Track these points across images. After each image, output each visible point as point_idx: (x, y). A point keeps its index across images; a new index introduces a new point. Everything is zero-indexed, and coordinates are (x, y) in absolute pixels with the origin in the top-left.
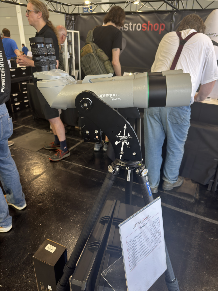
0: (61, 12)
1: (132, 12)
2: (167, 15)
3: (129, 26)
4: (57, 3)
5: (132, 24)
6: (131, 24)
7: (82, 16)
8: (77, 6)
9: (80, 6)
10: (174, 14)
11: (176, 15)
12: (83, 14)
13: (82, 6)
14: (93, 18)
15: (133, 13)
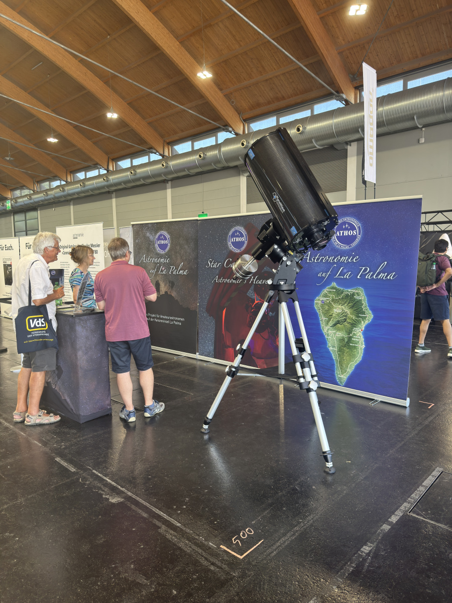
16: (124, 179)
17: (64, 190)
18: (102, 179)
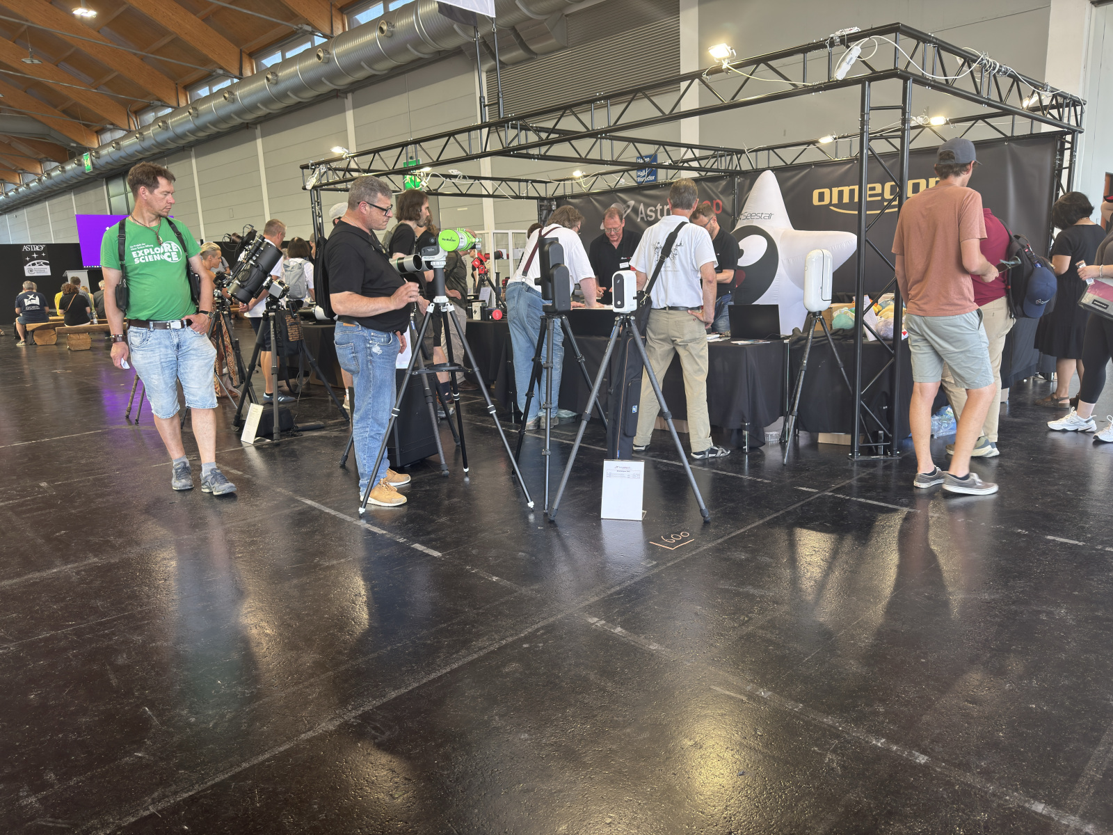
0: (528, 198)
1: (659, 185)
2: (724, 183)
3: (656, 212)
4: (519, 181)
5: (661, 207)
6: (659, 207)
7: (570, 200)
8: (563, 182)
9: (566, 182)
10: (736, 179)
11: (739, 181)
12: (573, 197)
13: (570, 182)
14: (592, 202)
15: (662, 185)
16: (261, 95)
17: (166, 128)
18: (223, 99)
